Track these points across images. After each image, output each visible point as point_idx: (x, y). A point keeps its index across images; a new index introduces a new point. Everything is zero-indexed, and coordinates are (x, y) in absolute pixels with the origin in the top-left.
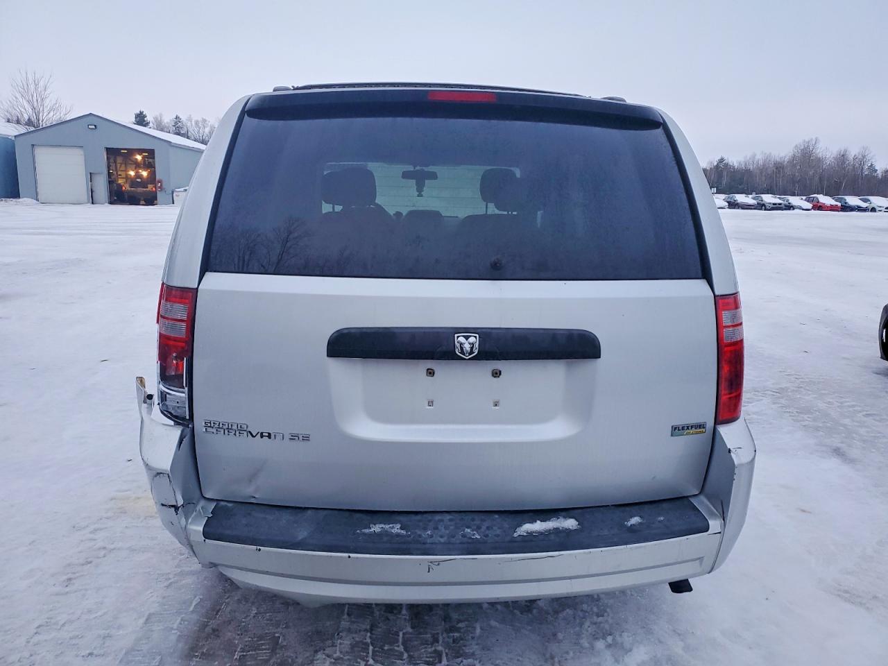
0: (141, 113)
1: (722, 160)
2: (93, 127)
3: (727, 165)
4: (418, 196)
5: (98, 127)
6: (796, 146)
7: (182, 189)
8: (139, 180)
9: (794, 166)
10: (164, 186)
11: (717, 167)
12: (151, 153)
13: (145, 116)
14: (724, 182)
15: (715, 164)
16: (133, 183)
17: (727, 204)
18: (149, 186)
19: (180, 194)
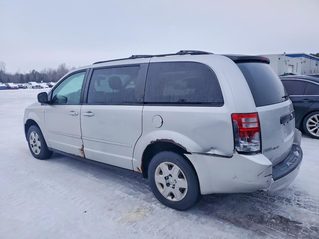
1: (34, 71)
3: (36, 72)
4: (98, 86)
6: (59, 66)
9: (60, 72)
11: (33, 73)
14: (37, 79)
15: (32, 72)
17: (48, 86)
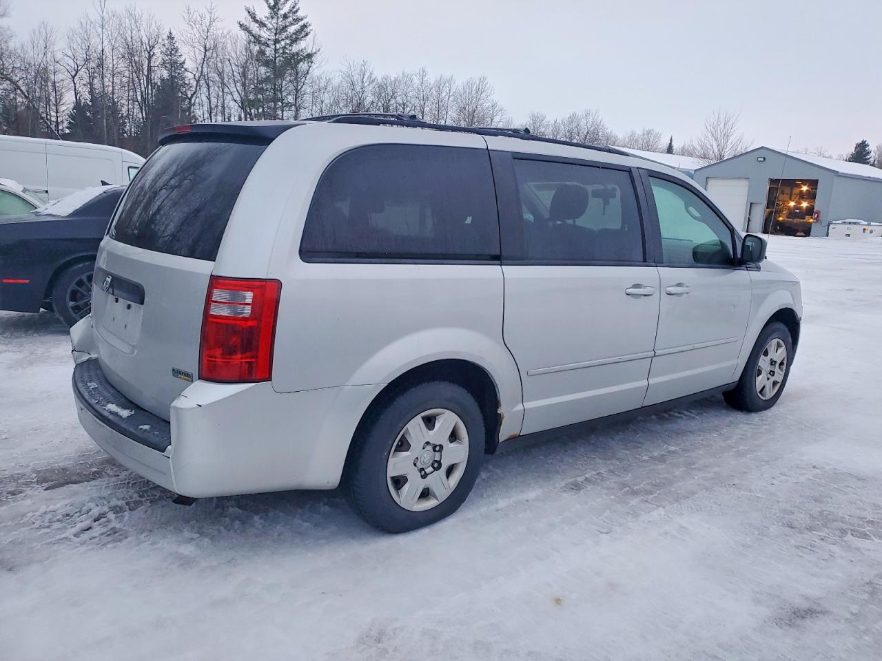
0: (864, 142)
2: (762, 159)
5: (767, 159)
7: (840, 222)
8: (797, 211)
10: (821, 218)
12: (813, 183)
13: (867, 146)
16: (792, 214)
18: (807, 217)
19: (837, 226)
